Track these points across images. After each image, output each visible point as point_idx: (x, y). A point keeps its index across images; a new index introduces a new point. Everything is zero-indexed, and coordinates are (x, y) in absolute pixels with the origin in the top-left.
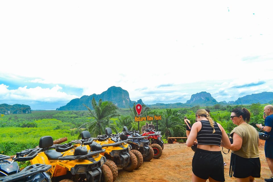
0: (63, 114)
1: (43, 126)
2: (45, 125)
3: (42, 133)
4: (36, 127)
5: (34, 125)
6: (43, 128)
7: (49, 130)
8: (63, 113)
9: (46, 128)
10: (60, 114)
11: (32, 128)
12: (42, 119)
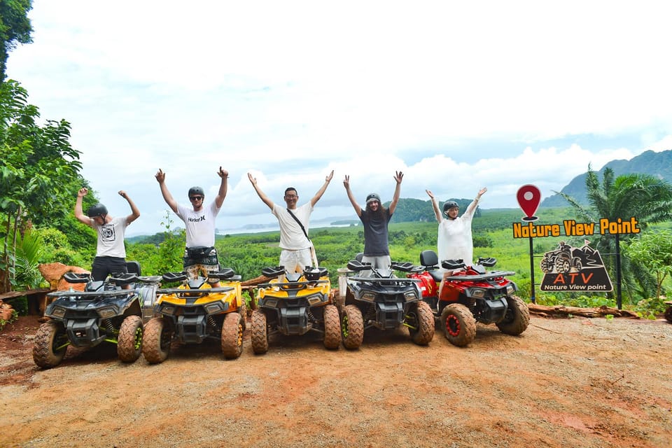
0: (553, 216)
1: (505, 244)
2: (509, 242)
3: (504, 260)
4: (491, 246)
5: (486, 242)
6: (506, 250)
7: (518, 254)
8: (552, 214)
9: (512, 249)
10: (546, 216)
11: (483, 248)
12: (503, 229)
